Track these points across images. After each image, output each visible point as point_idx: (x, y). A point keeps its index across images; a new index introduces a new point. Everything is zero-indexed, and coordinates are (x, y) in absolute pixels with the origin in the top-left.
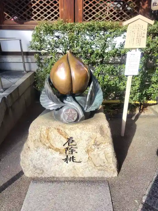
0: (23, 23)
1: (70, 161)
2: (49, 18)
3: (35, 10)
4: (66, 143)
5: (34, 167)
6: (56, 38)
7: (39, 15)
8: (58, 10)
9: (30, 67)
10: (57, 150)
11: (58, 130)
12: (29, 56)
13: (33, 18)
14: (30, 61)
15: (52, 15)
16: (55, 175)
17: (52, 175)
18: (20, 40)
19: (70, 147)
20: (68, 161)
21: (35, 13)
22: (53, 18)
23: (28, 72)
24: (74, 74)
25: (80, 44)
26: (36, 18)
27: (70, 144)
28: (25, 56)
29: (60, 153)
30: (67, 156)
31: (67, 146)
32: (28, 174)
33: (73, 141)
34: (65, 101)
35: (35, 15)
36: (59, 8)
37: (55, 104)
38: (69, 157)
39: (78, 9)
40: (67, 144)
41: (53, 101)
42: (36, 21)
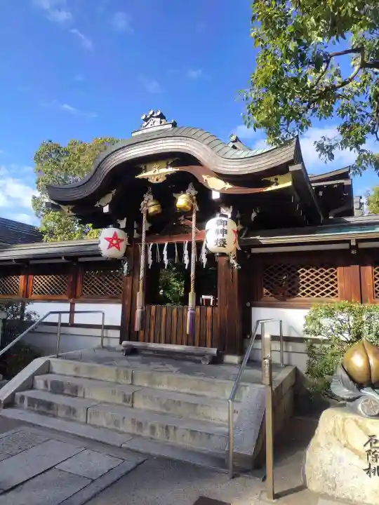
0: (285, 300)
1: (374, 475)
2: (323, 294)
3: (304, 286)
4: (367, 443)
5: (324, 475)
6: (338, 322)
7: (308, 291)
8: (336, 286)
9: (289, 358)
10: (355, 451)
11: (356, 422)
12: (290, 343)
13: (299, 294)
14: (290, 349)
15: (328, 291)
16: (353, 497)
17: (348, 494)
18: (281, 321)
19: (373, 450)
20: (372, 474)
21: (303, 288)
22: (328, 294)
23: (286, 366)
24: (372, 361)
25: (374, 330)
26: (303, 294)
27: (373, 445)
28: (284, 343)
29: (360, 457)
30: (370, 464)
31: (368, 447)
32: (313, 486)
33: (376, 441)
34: (362, 391)
35: (304, 291)
36: (338, 283)
37: (351, 392)
38: (372, 467)
39: (365, 284)
40: (369, 444)
41: (348, 389)
42: (303, 298)
